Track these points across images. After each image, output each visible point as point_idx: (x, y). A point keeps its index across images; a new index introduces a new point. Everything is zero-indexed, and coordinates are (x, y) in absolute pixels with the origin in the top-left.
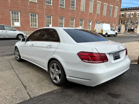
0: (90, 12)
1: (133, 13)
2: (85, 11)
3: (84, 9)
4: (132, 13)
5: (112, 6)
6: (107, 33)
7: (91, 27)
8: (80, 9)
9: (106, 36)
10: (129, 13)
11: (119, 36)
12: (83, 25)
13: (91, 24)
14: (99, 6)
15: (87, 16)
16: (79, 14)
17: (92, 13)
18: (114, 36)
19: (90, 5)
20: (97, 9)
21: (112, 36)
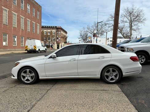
0: (13, 26)
1: (50, 31)
2: (8, 24)
3: (7, 22)
4: (48, 31)
5: (35, 23)
6: (39, 49)
7: (16, 43)
8: (2, 22)
9: (39, 52)
10: (46, 31)
11: (48, 52)
12: (7, 41)
13: (16, 39)
14: (22, 21)
15: (11, 31)
16: (2, 27)
17: (16, 27)
18: (45, 51)
19: (14, 18)
20: (22, 24)
21: (42, 52)
